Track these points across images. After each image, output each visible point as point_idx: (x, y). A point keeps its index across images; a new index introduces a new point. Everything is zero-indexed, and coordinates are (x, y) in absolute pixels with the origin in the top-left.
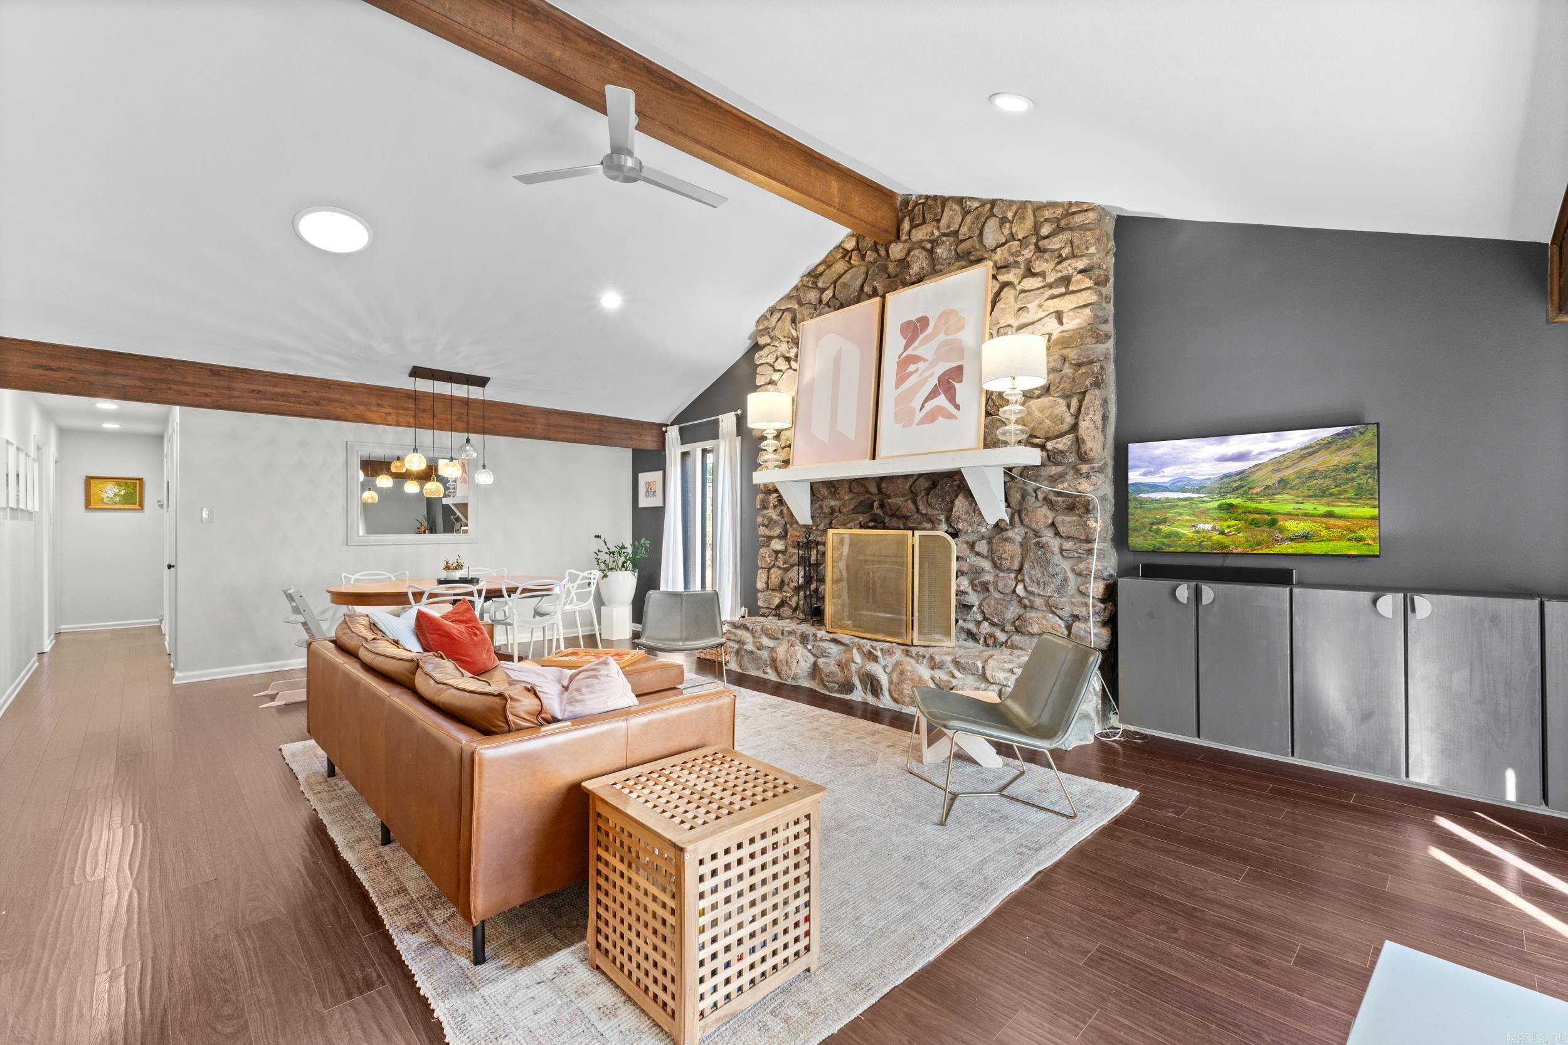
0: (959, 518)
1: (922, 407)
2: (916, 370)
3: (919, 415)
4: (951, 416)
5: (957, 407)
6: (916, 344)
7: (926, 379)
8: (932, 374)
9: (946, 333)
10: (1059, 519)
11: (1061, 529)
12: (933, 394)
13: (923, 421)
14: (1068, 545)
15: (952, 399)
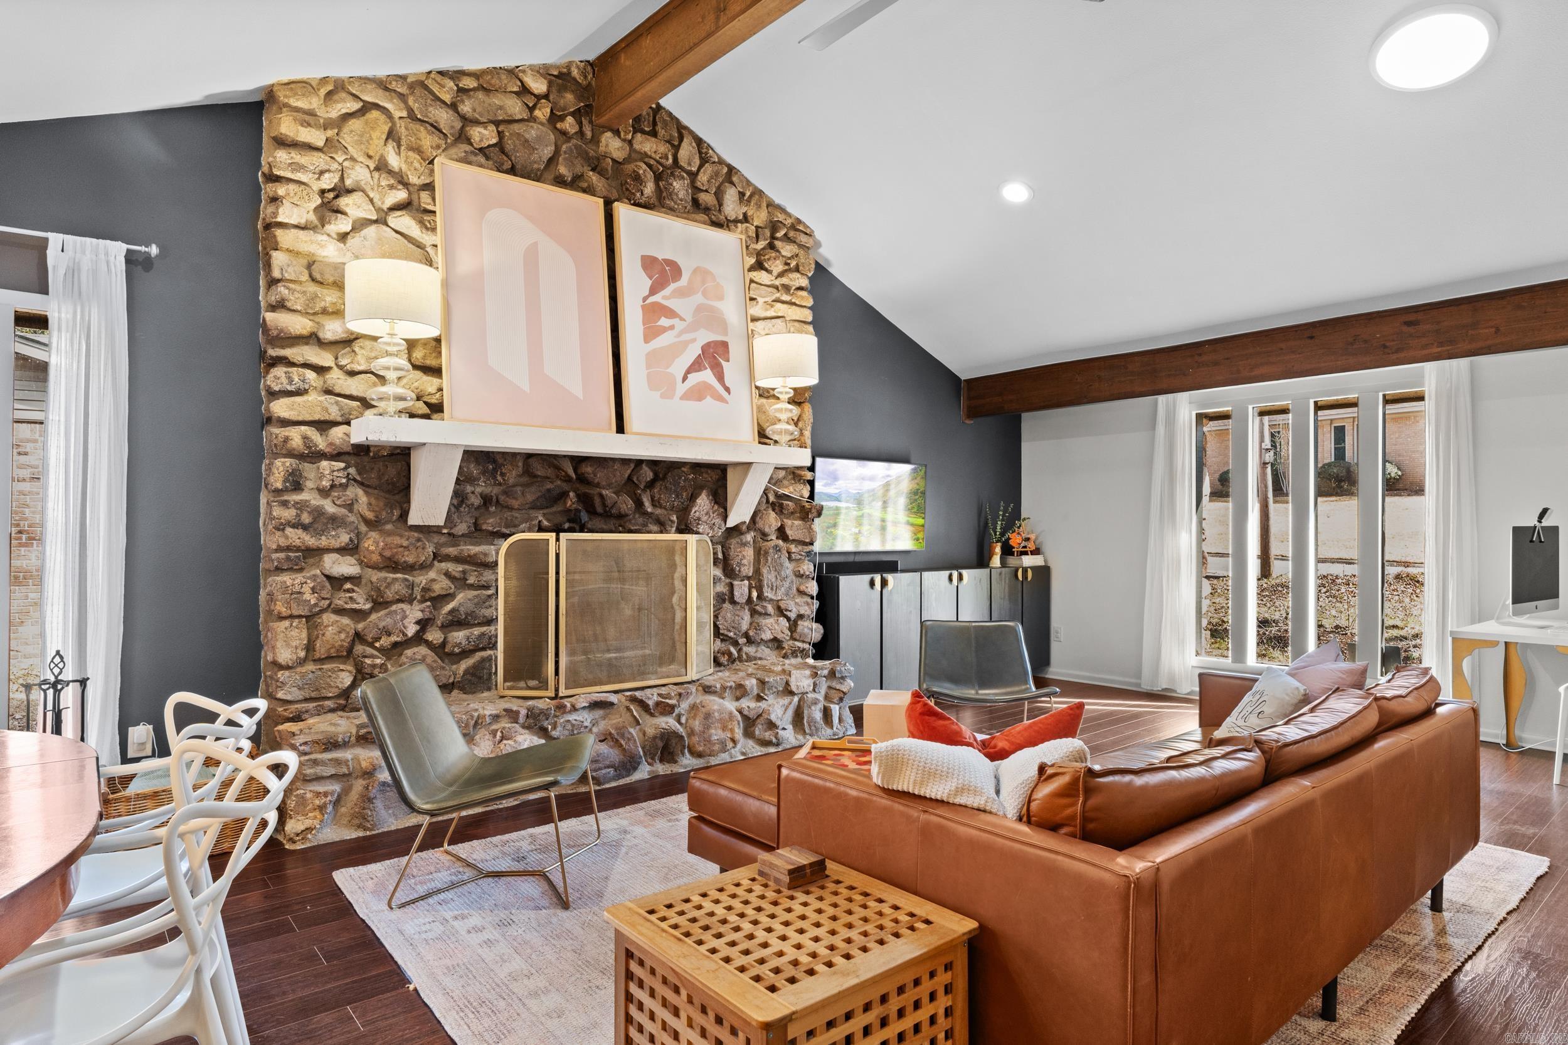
0: (699, 519)
1: (685, 379)
2: (672, 327)
3: (682, 388)
4: (721, 399)
5: (727, 390)
6: (667, 291)
7: (685, 344)
8: (694, 340)
9: (704, 294)
10: (788, 522)
11: (789, 532)
12: (696, 366)
13: (686, 396)
14: (793, 548)
15: (720, 377)
